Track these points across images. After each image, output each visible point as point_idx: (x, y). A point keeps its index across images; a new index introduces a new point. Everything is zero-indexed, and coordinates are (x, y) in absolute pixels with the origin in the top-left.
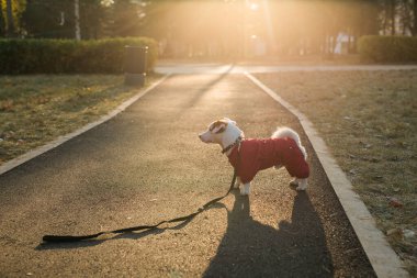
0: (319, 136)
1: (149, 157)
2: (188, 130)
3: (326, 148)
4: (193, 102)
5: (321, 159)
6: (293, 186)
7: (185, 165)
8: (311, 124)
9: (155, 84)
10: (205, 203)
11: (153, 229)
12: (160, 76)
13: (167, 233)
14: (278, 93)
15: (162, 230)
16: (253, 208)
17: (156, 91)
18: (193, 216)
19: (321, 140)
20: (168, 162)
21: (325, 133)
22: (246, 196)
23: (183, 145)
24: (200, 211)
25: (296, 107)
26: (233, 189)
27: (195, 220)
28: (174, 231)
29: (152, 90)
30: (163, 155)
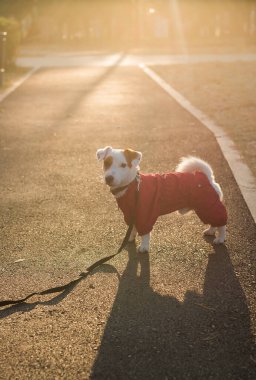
0: (243, 161)
1: (12, 196)
2: (65, 153)
3: (252, 179)
4: (70, 112)
5: (246, 196)
6: (209, 237)
7: (61, 208)
8: (232, 143)
9: (17, 84)
10: (89, 264)
11: (20, 305)
12: (23, 71)
13: (38, 310)
14: (186, 96)
15: (32, 306)
16: (154, 270)
17: (18, 94)
18: (73, 284)
19: (245, 167)
20: (38, 202)
21: (251, 157)
22: (146, 253)
23: (57, 176)
24: (84, 276)
25: (211, 117)
26: (128, 243)
27: (76, 290)
28: (48, 308)
29: (12, 94)
30: (29, 192)
